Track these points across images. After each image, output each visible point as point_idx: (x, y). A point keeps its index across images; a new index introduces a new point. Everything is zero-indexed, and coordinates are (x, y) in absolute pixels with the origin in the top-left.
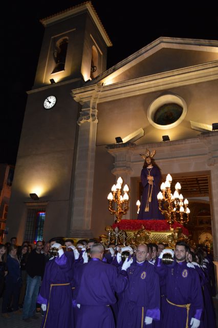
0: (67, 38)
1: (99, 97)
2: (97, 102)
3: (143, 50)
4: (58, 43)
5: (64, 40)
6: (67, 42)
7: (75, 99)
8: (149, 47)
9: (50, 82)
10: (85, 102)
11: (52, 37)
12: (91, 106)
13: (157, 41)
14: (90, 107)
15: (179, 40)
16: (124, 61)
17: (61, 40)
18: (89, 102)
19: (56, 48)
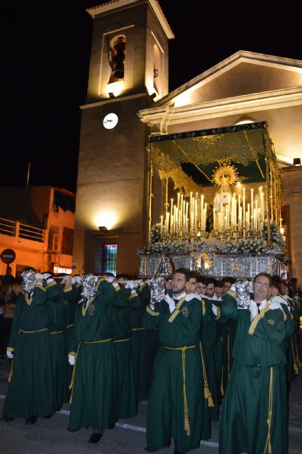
0: (124, 36)
1: (170, 118)
2: (168, 124)
3: (220, 65)
4: (112, 43)
5: (119, 38)
6: (124, 41)
7: (142, 120)
8: (226, 61)
9: (108, 96)
10: (155, 125)
11: (104, 34)
12: (161, 130)
13: (236, 55)
14: (159, 131)
15: (261, 56)
16: (198, 78)
17: (115, 39)
18: (159, 124)
19: (111, 50)
